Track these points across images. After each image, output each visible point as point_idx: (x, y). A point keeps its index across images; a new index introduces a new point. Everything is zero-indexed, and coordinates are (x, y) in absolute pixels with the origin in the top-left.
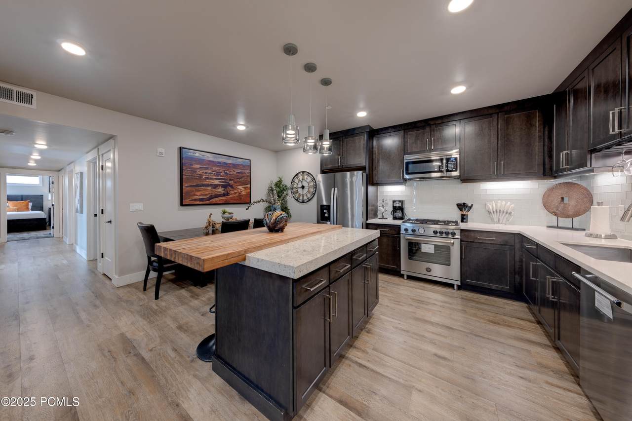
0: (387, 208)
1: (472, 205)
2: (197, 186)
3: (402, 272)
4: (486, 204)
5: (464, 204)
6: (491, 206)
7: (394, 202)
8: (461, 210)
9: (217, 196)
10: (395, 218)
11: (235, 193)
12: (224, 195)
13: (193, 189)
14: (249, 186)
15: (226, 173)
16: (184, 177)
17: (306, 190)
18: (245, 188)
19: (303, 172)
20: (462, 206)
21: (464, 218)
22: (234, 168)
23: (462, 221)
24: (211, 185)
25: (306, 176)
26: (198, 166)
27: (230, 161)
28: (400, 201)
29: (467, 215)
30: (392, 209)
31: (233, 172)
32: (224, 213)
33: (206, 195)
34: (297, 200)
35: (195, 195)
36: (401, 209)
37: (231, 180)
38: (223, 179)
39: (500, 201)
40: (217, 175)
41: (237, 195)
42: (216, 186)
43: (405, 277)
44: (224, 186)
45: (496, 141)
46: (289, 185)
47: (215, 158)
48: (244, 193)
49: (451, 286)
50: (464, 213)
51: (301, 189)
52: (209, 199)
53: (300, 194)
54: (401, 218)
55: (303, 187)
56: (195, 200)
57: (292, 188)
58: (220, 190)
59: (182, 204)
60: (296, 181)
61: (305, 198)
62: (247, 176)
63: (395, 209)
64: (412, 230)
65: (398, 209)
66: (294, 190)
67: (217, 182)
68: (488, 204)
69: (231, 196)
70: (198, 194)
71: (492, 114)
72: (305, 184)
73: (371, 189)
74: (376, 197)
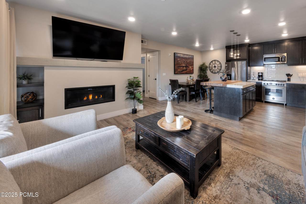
0: (255, 76)
1: (292, 75)
2: (179, 67)
3: (262, 100)
4: (298, 74)
5: (289, 74)
6: (300, 75)
7: (259, 73)
8: (288, 76)
9: (184, 71)
10: (259, 80)
11: (189, 69)
12: (186, 70)
13: (177, 68)
14: (193, 66)
15: (186, 61)
16: (175, 63)
17: (216, 68)
18: (192, 67)
19: (215, 60)
20: (288, 75)
21: (289, 80)
22: (188, 59)
23: (288, 81)
24: (182, 66)
25: (216, 62)
26: (179, 59)
27: (187, 57)
28: (261, 73)
29: (290, 78)
30: (258, 76)
31: (188, 61)
32: (191, 77)
33: (181, 70)
34: (212, 72)
35: (178, 70)
36: (262, 76)
37: (188, 64)
38: (185, 64)
39: (304, 73)
40: (184, 62)
41: (189, 70)
42: (183, 67)
43: (264, 102)
44: (186, 67)
45: (302, 50)
46: (208, 66)
47: (183, 56)
48: (191, 69)
49: (283, 104)
50: (289, 77)
51: (214, 68)
52: (182, 72)
53: (213, 70)
54: (262, 80)
55: (215, 67)
56: (178, 72)
57: (209, 67)
58: (185, 68)
59: (175, 74)
60: (212, 64)
61: (216, 71)
62: (192, 62)
63: (259, 76)
64: (267, 84)
65: (261, 76)
66: (211, 68)
67: (184, 65)
68: (299, 74)
69: (188, 70)
70: (179, 70)
71: (300, 40)
72: (216, 65)
73: (249, 68)
74: (250, 71)
